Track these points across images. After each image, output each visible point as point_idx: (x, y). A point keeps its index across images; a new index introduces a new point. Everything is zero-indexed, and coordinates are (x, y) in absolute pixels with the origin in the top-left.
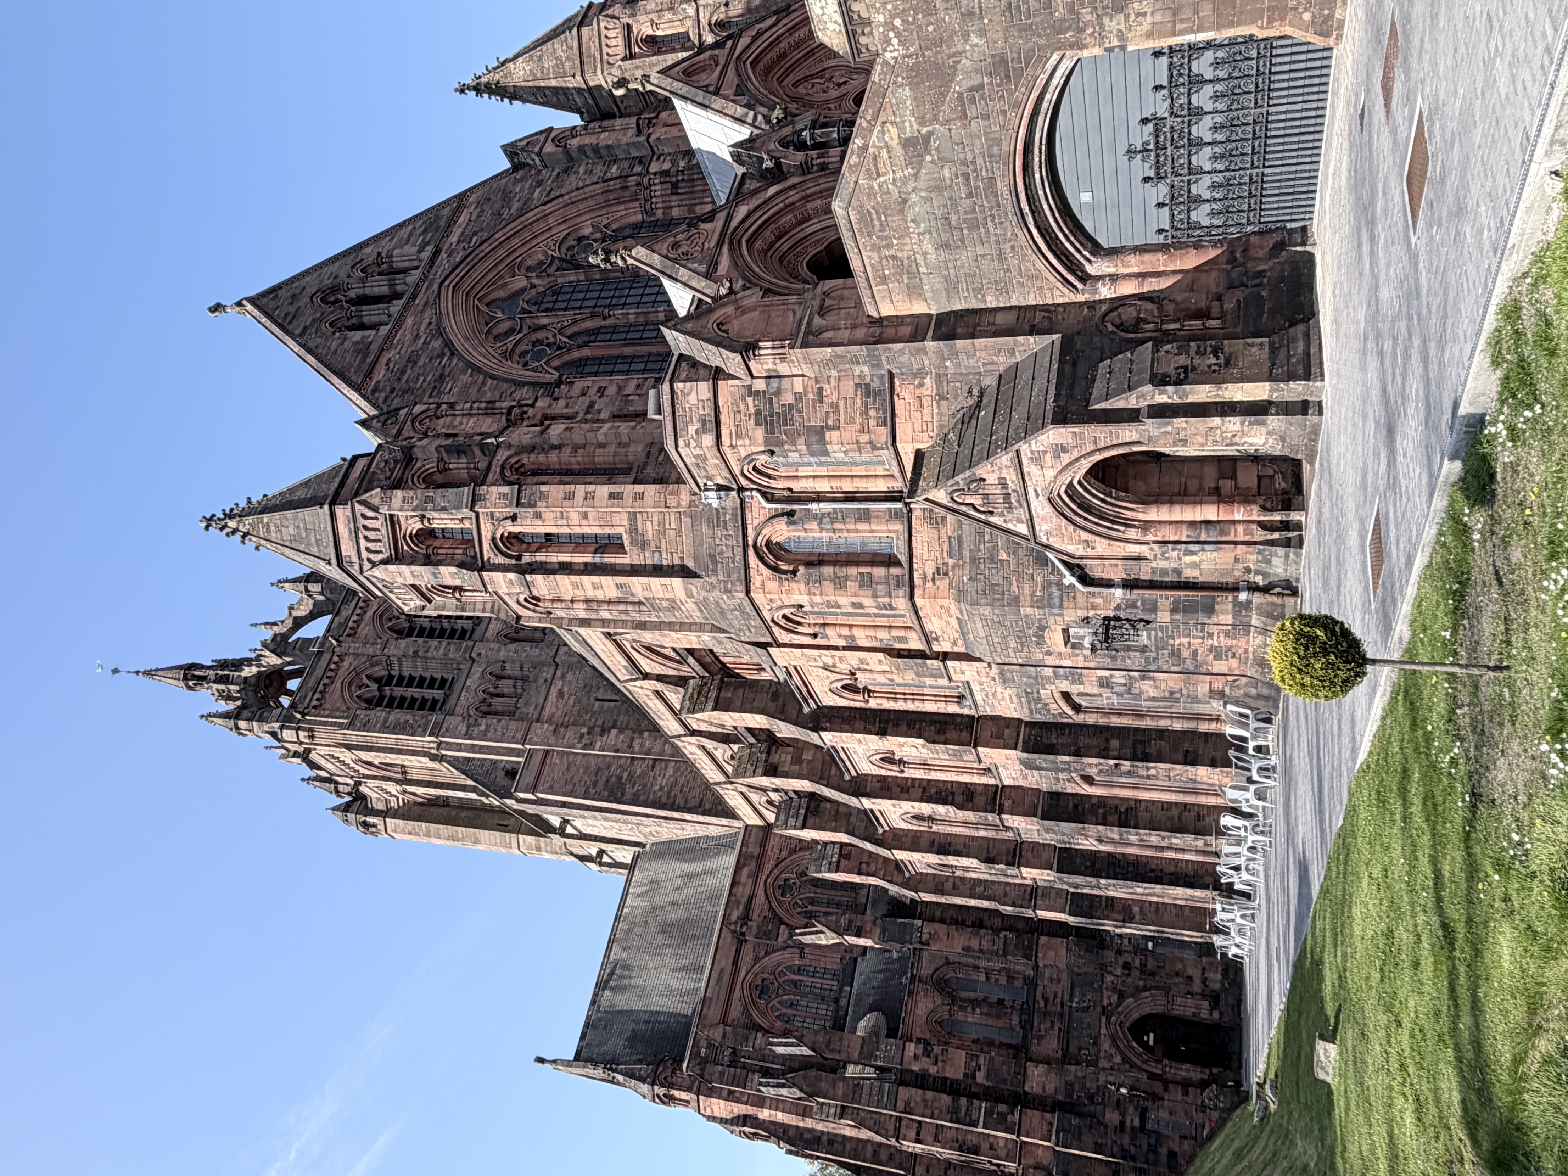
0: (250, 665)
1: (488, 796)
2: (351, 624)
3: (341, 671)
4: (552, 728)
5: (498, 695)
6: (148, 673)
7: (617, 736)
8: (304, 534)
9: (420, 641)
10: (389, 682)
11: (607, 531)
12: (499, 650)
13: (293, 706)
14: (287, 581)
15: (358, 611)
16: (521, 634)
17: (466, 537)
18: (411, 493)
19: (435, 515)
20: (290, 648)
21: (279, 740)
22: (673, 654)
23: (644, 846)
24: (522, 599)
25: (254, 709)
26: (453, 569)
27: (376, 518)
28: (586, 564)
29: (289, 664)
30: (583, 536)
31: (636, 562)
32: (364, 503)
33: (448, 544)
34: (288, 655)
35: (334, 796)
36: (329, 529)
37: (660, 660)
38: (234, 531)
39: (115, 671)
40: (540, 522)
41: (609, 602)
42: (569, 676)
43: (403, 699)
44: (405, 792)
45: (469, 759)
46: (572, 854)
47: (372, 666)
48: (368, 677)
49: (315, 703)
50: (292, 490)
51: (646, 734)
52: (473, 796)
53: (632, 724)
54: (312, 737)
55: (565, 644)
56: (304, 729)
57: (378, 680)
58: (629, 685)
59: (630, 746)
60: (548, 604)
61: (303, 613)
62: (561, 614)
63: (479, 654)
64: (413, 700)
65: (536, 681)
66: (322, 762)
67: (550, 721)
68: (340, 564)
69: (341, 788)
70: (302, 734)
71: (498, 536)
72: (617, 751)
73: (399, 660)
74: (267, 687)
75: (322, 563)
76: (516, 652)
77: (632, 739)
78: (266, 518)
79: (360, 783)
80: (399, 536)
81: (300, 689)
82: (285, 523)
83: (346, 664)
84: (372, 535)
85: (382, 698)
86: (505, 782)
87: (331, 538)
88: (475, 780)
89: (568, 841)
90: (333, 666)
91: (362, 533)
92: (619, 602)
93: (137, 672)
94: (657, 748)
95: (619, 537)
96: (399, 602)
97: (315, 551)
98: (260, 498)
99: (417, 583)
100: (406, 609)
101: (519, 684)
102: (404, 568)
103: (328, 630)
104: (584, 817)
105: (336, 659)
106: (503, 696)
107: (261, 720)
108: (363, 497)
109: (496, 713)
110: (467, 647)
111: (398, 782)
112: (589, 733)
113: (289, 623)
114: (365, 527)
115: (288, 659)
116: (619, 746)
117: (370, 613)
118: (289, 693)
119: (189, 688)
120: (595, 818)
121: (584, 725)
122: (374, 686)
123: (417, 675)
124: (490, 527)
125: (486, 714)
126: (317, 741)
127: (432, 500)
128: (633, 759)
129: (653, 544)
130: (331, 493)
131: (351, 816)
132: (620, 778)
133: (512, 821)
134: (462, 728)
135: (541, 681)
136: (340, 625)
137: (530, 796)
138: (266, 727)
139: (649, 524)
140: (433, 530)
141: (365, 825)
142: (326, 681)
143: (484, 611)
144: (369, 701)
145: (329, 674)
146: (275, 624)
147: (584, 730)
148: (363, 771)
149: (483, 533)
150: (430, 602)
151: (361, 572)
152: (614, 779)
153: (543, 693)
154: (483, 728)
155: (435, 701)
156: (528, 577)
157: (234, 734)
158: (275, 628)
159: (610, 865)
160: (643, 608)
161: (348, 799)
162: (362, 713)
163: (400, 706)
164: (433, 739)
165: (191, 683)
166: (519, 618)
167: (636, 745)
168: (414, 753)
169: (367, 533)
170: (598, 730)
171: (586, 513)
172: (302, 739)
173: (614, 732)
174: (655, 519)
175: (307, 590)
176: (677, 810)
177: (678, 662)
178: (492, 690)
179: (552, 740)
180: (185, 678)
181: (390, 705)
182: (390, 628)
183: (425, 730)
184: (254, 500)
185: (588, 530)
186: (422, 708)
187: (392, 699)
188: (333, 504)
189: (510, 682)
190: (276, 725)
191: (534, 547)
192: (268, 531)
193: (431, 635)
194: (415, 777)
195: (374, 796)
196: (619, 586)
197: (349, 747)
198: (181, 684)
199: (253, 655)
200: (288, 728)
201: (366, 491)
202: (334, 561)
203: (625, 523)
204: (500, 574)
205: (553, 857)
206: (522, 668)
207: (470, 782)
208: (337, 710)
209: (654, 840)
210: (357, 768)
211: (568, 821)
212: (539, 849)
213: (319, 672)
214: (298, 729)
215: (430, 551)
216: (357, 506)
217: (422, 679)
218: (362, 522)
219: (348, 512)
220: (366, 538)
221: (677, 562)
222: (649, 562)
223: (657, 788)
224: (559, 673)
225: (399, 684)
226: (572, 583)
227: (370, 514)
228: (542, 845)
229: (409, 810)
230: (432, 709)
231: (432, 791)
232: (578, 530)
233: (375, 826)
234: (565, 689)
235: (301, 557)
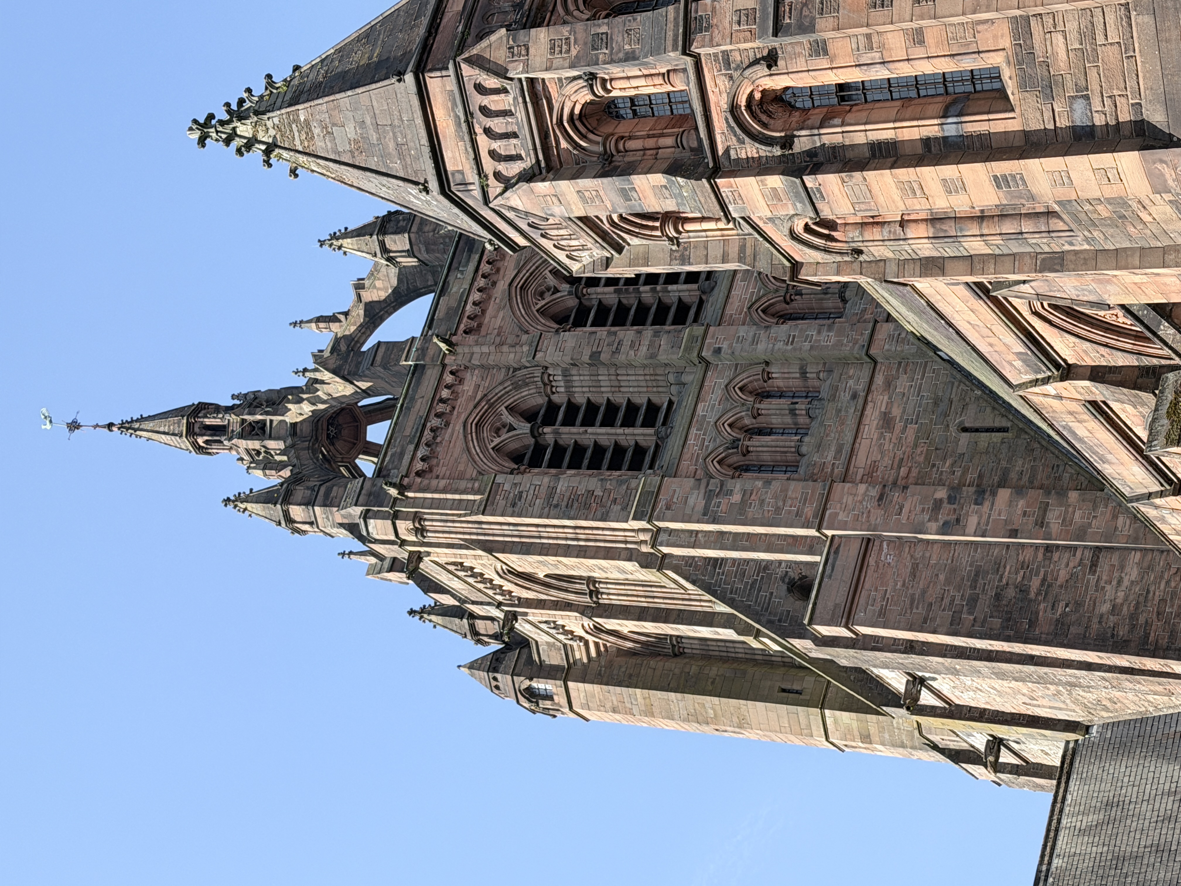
0: (300, 401)
1: (757, 635)
2: (469, 308)
3: (461, 401)
4: (874, 492)
5: (761, 432)
6: (126, 426)
7: (1010, 504)
8: (374, 137)
9: (602, 332)
10: (550, 418)
11: (968, 64)
12: (755, 341)
13: (380, 473)
14: (347, 234)
15: (481, 282)
16: (799, 304)
17: (679, 110)
18: (565, 30)
19: (616, 70)
20: (366, 363)
21: (362, 539)
22: (1123, 320)
23: (1087, 729)
24: (799, 228)
25: (313, 482)
26: (658, 179)
27: (505, 91)
28: (927, 142)
29: (367, 393)
30: (917, 82)
31: (1035, 125)
32: (478, 62)
33: (644, 128)
34: (361, 378)
35: (469, 642)
36: (419, 121)
37: (1098, 335)
38: (250, 143)
39: (74, 426)
40: (824, 63)
41: (981, 218)
42: (903, 383)
43: (579, 449)
44: (598, 629)
45: (715, 561)
46: (935, 747)
47: (517, 387)
48: (510, 409)
49: (419, 465)
50: (343, 51)
51: (1073, 496)
52: (728, 634)
53: (1041, 476)
54: (420, 531)
55: (889, 318)
56: (406, 517)
57: (530, 416)
58: (1035, 394)
59: (1041, 523)
60: (854, 234)
61: (382, 295)
62: (879, 251)
63: (718, 351)
64: (599, 450)
65: (833, 398)
66: (443, 578)
67: (869, 477)
68: (445, 190)
69: (480, 625)
70: (403, 526)
71: (742, 101)
72: (1014, 534)
73: (566, 374)
74: (331, 440)
75: (413, 190)
76: (790, 340)
77: (1045, 508)
78: (303, 111)
79: (514, 616)
80: (551, 122)
81: (390, 440)
82: (339, 118)
83: (467, 387)
84: (498, 125)
85: (539, 450)
86: (790, 604)
87: (425, 141)
88: (730, 603)
89: (925, 721)
90: (445, 393)
91: (480, 122)
92: (1003, 216)
93: (110, 426)
94: (1099, 524)
95: (995, 75)
96: (561, 256)
97: (397, 168)
98: (288, 73)
99: (592, 214)
100: (575, 267)
101: (802, 406)
102: (565, 186)
103: (430, 323)
104: (956, 672)
105: (449, 379)
106: (769, 432)
107: (327, 503)
108: (475, 51)
109: (760, 468)
110: (692, 338)
111: (584, 611)
112: (951, 500)
113: (359, 314)
114: (485, 111)
115: (364, 385)
116: (1018, 522)
117: (502, 285)
118: (371, 449)
119: (199, 449)
120: (978, 673)
121: (941, 483)
122: (524, 427)
123: (601, 400)
124: (723, 83)
125: (742, 469)
126: (431, 537)
127: (604, 40)
128: (1048, 548)
129: (1069, 84)
130: (415, 46)
131: (505, 680)
132: (1023, 590)
133: (808, 683)
134: (697, 500)
135: (845, 397)
136: (451, 313)
137: (842, 632)
138: (338, 516)
139: (1058, 39)
140: (613, 102)
141: (531, 695)
142: (435, 422)
143: (725, 259)
144: (517, 458)
145: (440, 408)
146: (333, 319)
147: (942, 493)
148: (518, 592)
149: (712, 98)
150: (619, 249)
151: (486, 201)
152: (1011, 592)
153: (851, 422)
154: (736, 498)
155: (640, 451)
156: (809, 181)
157: (284, 531)
158: (334, 327)
159: (1015, 770)
160: (1056, 224)
161: (495, 646)
162: (506, 481)
163: (575, 464)
164: (643, 524)
165: (201, 441)
166: (796, 266)
167: (1054, 517)
168: (609, 554)
169: (491, 123)
170: (969, 491)
171: (920, 32)
172: (405, 536)
173: (1004, 494)
174: (1072, 26)
175: (384, 250)
176: (1154, 654)
177: (1138, 337)
178: (747, 421)
179: (877, 516)
180: (191, 432)
181: (555, 463)
182: (542, 312)
183: (625, 508)
184: (278, 79)
185: (925, 68)
186: (615, 466)
187: (559, 450)
188: (419, 71)
189: (784, 403)
190: (357, 511)
191: (816, 117)
192: (310, 137)
193: (620, 320)
194: (615, 600)
195: (543, 638)
196: (999, 182)
197: (490, 548)
198: (185, 443)
199: (301, 381)
200: (377, 516)
201: (480, 38)
202: (433, 185)
203: (1006, 42)
204: (751, 180)
205: (897, 753)
206: (804, 373)
207: (722, 608)
208: (461, 477)
209: (1106, 716)
210: (508, 586)
211: (922, 681)
212: (866, 738)
213: (420, 406)
214: (395, 517)
215: (611, 146)
216: (467, 70)
217: (612, 408)
218: (477, 100)
219: (451, 84)
220: (488, 131)
221: (1125, 116)
222: (1063, 122)
223: (1105, 608)
224: (879, 379)
225: (569, 421)
226: (900, 184)
227: (492, 82)
228: (873, 730)
229: (610, 665)
230: (636, 466)
231: (650, 627)
232: (905, 70)
233: (549, 697)
234: (896, 412)
235: (372, 182)
